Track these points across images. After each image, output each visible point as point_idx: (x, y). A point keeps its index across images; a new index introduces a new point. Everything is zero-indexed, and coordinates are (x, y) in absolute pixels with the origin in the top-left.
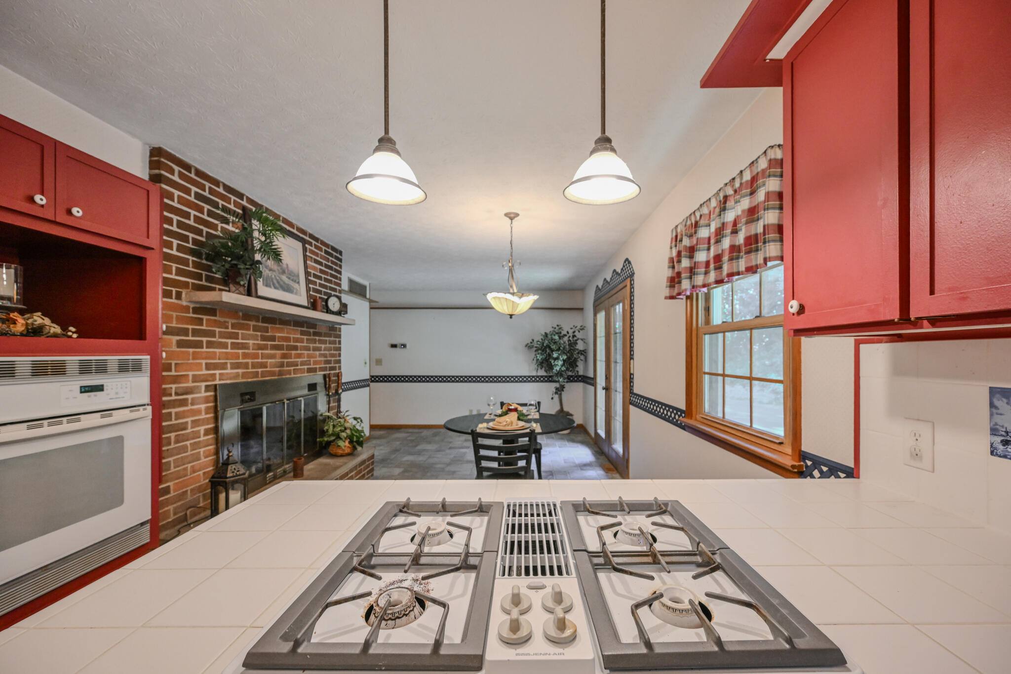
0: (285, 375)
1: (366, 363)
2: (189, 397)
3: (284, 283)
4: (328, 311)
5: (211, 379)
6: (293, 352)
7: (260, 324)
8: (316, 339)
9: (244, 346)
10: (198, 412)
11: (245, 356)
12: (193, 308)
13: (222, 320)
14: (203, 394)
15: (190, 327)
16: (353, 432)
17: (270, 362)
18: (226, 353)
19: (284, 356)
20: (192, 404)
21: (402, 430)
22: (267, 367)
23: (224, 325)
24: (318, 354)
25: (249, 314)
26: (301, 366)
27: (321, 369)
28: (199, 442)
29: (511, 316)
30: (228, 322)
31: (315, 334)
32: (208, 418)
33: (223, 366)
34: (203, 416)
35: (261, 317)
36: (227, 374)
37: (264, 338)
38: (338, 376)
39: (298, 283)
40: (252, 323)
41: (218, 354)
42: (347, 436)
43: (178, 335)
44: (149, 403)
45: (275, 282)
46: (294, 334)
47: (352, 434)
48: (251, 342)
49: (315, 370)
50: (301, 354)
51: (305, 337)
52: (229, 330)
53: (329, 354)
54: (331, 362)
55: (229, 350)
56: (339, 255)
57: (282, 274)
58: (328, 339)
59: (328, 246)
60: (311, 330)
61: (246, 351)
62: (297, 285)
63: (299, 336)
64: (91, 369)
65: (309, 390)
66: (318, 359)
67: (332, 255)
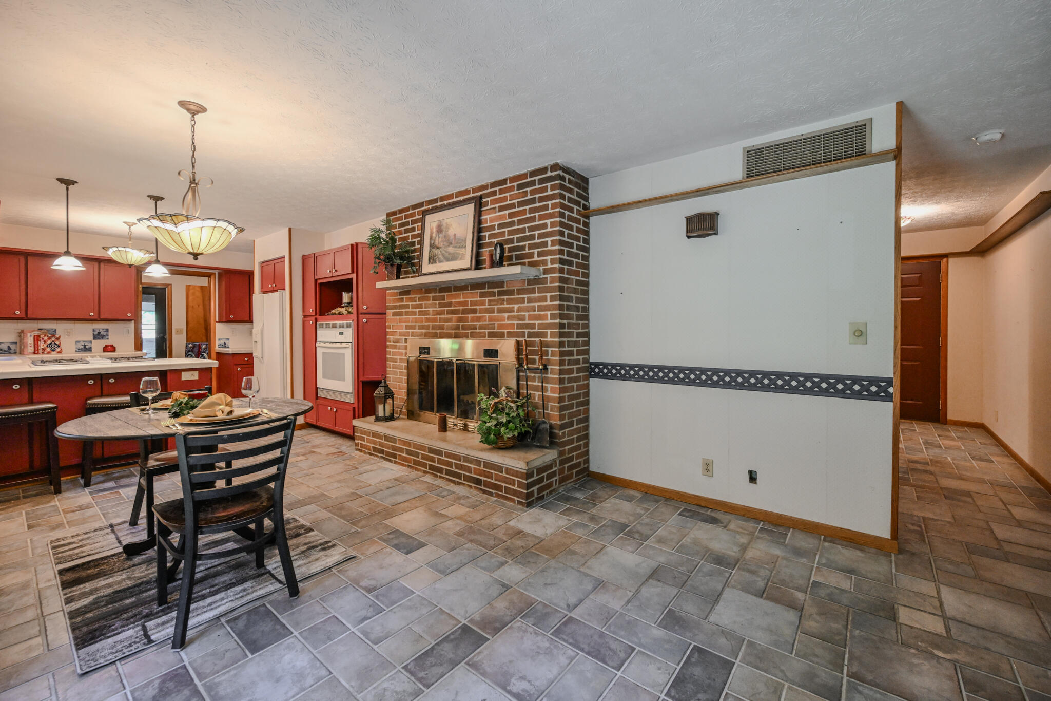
2: (398, 344)
3: (449, 254)
5: (407, 335)
6: (470, 316)
7: (438, 294)
8: (504, 299)
9: (426, 313)
11: (428, 320)
13: (413, 296)
14: (404, 344)
15: (398, 304)
17: (446, 325)
18: (416, 318)
19: (460, 320)
20: (399, 349)
22: (444, 329)
23: (413, 300)
25: (428, 289)
26: (479, 329)
30: (416, 297)
31: (500, 293)
33: (413, 327)
36: (416, 332)
37: (441, 305)
40: (431, 295)
43: (393, 309)
44: (353, 342)
46: (472, 297)
48: (431, 309)
49: (501, 336)
50: (480, 317)
51: (487, 299)
52: (417, 303)
53: (529, 315)
54: (532, 326)
55: (417, 317)
56: (549, 174)
57: (449, 246)
58: (525, 296)
59: (524, 176)
60: (496, 290)
61: (428, 316)
62: (464, 250)
63: (479, 299)
64: (342, 326)
65: (485, 356)
66: (506, 322)
67: (533, 183)
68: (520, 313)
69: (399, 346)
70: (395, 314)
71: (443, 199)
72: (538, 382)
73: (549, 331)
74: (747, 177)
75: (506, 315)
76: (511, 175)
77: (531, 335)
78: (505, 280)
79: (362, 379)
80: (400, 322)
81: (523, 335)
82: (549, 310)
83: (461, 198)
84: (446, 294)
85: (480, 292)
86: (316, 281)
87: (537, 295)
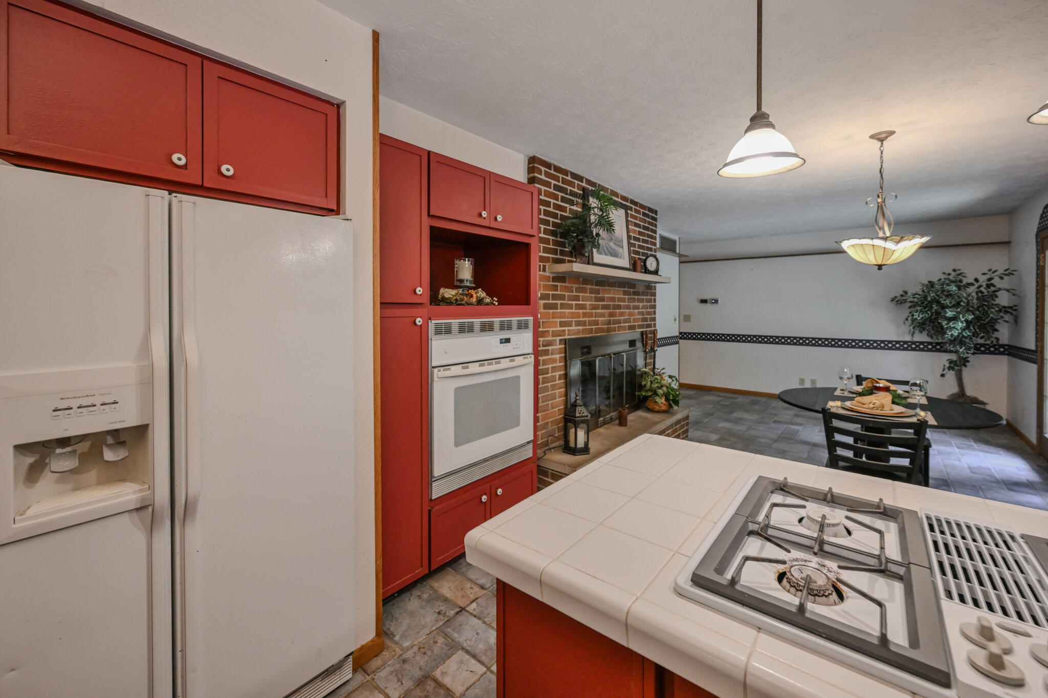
0: (611, 332)
1: (675, 320)
2: (550, 348)
3: (612, 249)
4: (646, 271)
5: (562, 334)
6: (618, 311)
7: (594, 287)
8: (635, 298)
9: (582, 307)
10: (554, 361)
11: (585, 315)
12: (553, 278)
13: (569, 285)
14: (558, 346)
15: (551, 293)
16: (670, 390)
17: (601, 320)
18: (572, 313)
19: (611, 315)
20: (552, 354)
21: (713, 392)
22: (598, 325)
23: (570, 290)
24: (637, 313)
25: (586, 279)
26: (623, 323)
27: (640, 327)
28: (556, 384)
29: (880, 267)
30: (573, 287)
32: (560, 366)
33: (569, 324)
34: (558, 364)
35: (595, 280)
36: (573, 330)
37: (597, 299)
38: (654, 333)
39: (622, 247)
40: (589, 287)
41: (567, 314)
42: (664, 393)
43: (545, 299)
44: (533, 352)
45: (605, 248)
46: (619, 294)
47: (668, 391)
48: (588, 303)
49: (634, 328)
50: (623, 313)
51: (627, 297)
52: (574, 294)
53: (646, 312)
54: (647, 320)
55: (574, 311)
57: (610, 240)
58: (645, 297)
59: (645, 207)
60: (632, 291)
61: (585, 311)
62: (621, 249)
63: (622, 296)
65: (629, 346)
66: (637, 317)
67: (648, 216)
68: (643, 311)
69: (552, 350)
70: (546, 307)
76: (640, 202)
77: (647, 327)
78: (636, 283)
80: (553, 318)
81: (644, 327)
84: (601, 288)
85: (623, 290)
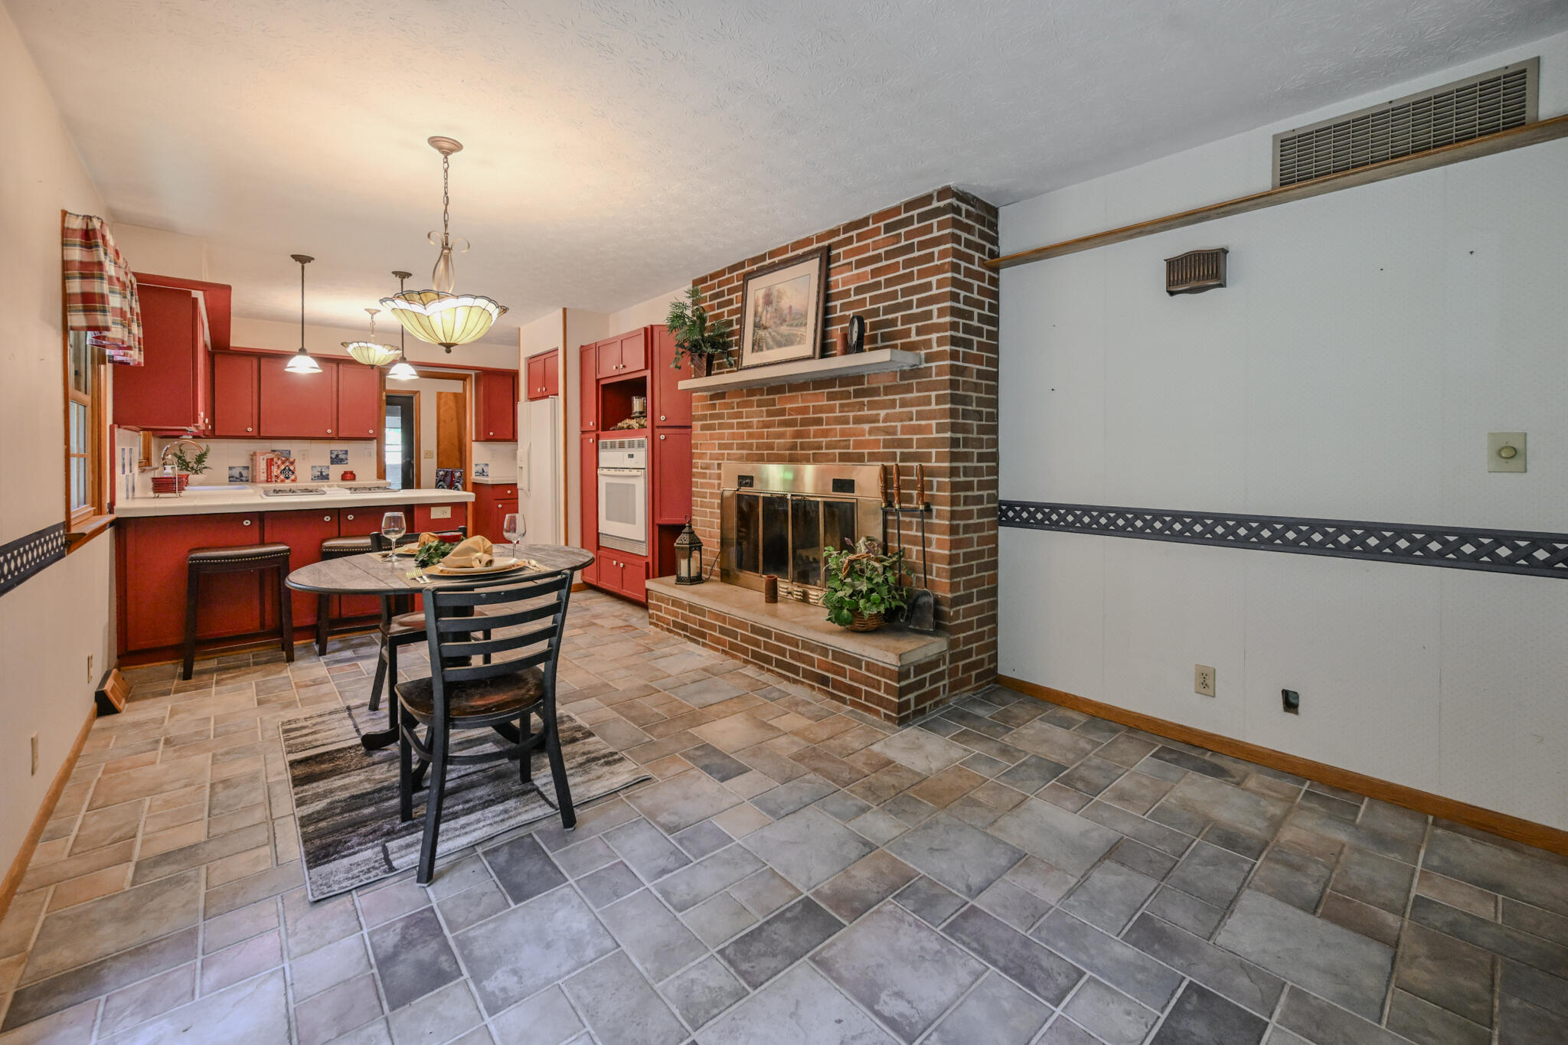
2: (708, 471)
5: (720, 458)
6: (812, 428)
7: (766, 397)
8: (864, 402)
9: (748, 425)
11: (750, 436)
13: (730, 401)
17: (778, 443)
18: (733, 433)
19: (797, 435)
20: (710, 478)
22: (773, 449)
23: (729, 406)
24: (867, 429)
25: (751, 389)
26: (827, 448)
31: (858, 394)
36: (733, 454)
37: (770, 414)
39: (806, 326)
40: (755, 398)
43: (702, 420)
45: (769, 339)
46: (817, 400)
48: (755, 420)
49: (859, 458)
50: (827, 430)
51: (838, 402)
52: (736, 410)
53: (903, 427)
54: (908, 443)
55: (735, 431)
56: (935, 204)
57: (781, 324)
58: (897, 397)
59: (896, 211)
60: (851, 389)
61: (751, 430)
62: (803, 329)
63: (825, 403)
64: (631, 445)
65: (835, 489)
66: (867, 437)
67: (909, 221)
68: (888, 424)
69: (710, 474)
70: (703, 428)
71: (772, 254)
72: (917, 531)
73: (934, 451)
74: (1281, 185)
75: (866, 427)
76: (876, 211)
77: (905, 457)
78: (865, 373)
79: (658, 521)
80: (711, 439)
81: (893, 457)
82: (934, 418)
83: (800, 252)
84: (777, 397)
85: (828, 393)
86: (598, 381)
87: (915, 394)
